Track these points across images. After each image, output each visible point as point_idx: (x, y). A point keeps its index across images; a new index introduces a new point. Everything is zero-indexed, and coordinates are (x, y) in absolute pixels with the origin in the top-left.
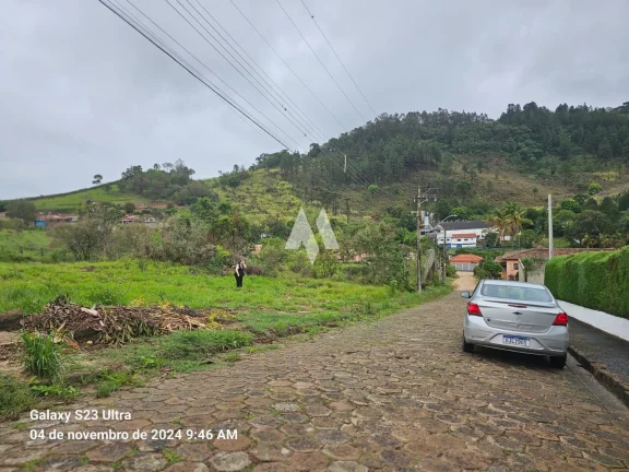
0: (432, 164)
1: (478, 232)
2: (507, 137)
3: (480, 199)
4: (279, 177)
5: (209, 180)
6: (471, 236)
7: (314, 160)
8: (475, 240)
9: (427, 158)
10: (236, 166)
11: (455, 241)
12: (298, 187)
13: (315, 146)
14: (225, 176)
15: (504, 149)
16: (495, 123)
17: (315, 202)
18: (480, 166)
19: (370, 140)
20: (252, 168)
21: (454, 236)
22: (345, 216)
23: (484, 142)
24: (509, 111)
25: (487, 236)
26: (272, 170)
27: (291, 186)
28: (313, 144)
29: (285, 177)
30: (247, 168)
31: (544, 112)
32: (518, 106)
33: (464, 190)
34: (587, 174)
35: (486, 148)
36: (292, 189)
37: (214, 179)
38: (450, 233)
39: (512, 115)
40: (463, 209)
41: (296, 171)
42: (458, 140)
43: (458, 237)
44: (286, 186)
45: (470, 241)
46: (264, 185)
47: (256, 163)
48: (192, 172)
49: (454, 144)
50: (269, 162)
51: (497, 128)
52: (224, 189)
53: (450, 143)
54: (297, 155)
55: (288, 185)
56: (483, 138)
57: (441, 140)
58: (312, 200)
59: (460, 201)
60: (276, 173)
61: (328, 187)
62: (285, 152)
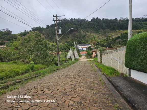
0: (76, 31)
1: (87, 46)
2: (92, 25)
3: (87, 39)
5: (17, 34)
6: (85, 47)
7: (48, 29)
8: (86, 48)
9: (75, 29)
10: (25, 31)
11: (82, 49)
13: (48, 25)
14: (22, 33)
15: (92, 28)
16: (90, 22)
17: (48, 40)
18: (87, 31)
19: (62, 25)
20: (30, 31)
21: (81, 48)
22: (56, 43)
23: (88, 26)
24: (93, 19)
25: (89, 47)
26: (36, 32)
30: (28, 31)
31: (100, 19)
32: (95, 18)
33: (84, 37)
34: (109, 33)
35: (88, 27)
37: (19, 34)
38: (80, 47)
39: (94, 20)
40: (83, 41)
41: (43, 32)
42: (82, 25)
43: (82, 48)
45: (85, 48)
47: (31, 30)
48: (11, 32)
49: (81, 26)
50: (35, 29)
51: (90, 23)
52: (21, 37)
53: (80, 26)
54: (43, 28)
56: (87, 25)
57: (78, 25)
58: (47, 39)
59: (83, 39)
61: (51, 36)
62: (40, 27)
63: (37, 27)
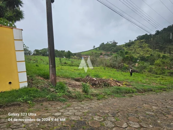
4: (144, 42)
5: (122, 45)
7: (157, 36)
10: (130, 40)
12: (151, 45)
13: (158, 31)
14: (126, 43)
17: (157, 50)
20: (135, 40)
22: (169, 54)
26: (142, 41)
27: (148, 45)
28: (157, 31)
29: (146, 42)
30: (133, 41)
36: (149, 46)
37: (123, 45)
41: (150, 40)
44: (146, 45)
46: (139, 45)
48: (117, 43)
50: (140, 38)
52: (126, 47)
54: (151, 35)
55: (147, 45)
58: (156, 49)
60: (143, 41)
61: (162, 45)
62: (146, 34)
63: (143, 36)
